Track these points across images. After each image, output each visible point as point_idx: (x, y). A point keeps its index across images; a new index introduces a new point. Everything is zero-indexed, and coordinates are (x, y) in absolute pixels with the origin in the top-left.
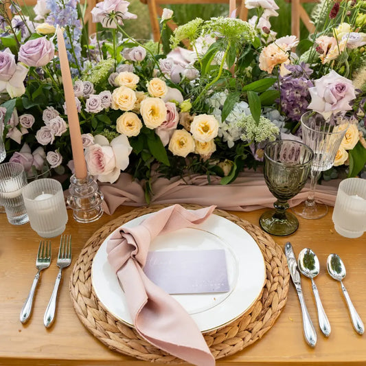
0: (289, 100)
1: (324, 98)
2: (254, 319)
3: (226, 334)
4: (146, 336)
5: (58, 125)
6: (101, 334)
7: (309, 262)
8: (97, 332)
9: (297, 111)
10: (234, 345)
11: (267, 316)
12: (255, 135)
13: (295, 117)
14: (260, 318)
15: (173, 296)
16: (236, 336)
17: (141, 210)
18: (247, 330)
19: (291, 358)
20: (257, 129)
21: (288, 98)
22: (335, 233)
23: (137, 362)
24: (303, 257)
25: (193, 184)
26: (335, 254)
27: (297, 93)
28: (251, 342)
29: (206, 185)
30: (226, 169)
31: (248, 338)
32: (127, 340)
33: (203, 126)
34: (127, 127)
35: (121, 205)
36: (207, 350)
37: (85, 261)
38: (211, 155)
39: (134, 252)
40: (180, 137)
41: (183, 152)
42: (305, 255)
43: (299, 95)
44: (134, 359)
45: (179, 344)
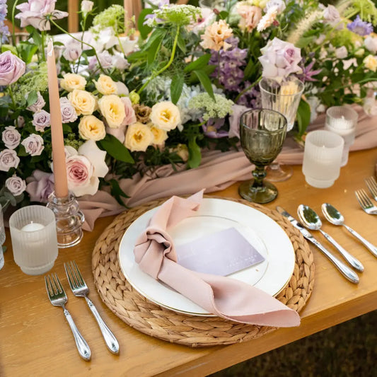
0: (225, 72)
1: (276, 65)
2: (298, 277)
3: (285, 296)
4: (231, 317)
5: (36, 144)
6: (178, 337)
7: (310, 216)
8: (172, 337)
9: (231, 81)
10: (297, 303)
11: (307, 271)
12: (217, 112)
13: (232, 88)
14: (302, 274)
15: (229, 277)
16: (294, 295)
17: (123, 216)
18: (299, 287)
19: (346, 298)
20: (216, 106)
21: (223, 70)
22: (310, 188)
23: (226, 348)
24: (302, 214)
25: (158, 177)
26: (327, 204)
27: (232, 64)
28: (309, 295)
29: (171, 174)
30: (183, 154)
31: (304, 294)
32: (207, 333)
33: (164, 113)
34: (91, 131)
35: (98, 219)
36: (287, 308)
37: (106, 280)
38: (164, 143)
39: (167, 251)
40: (137, 131)
41: (142, 146)
42: (304, 212)
43: (234, 66)
44: (222, 346)
45: (264, 312)
